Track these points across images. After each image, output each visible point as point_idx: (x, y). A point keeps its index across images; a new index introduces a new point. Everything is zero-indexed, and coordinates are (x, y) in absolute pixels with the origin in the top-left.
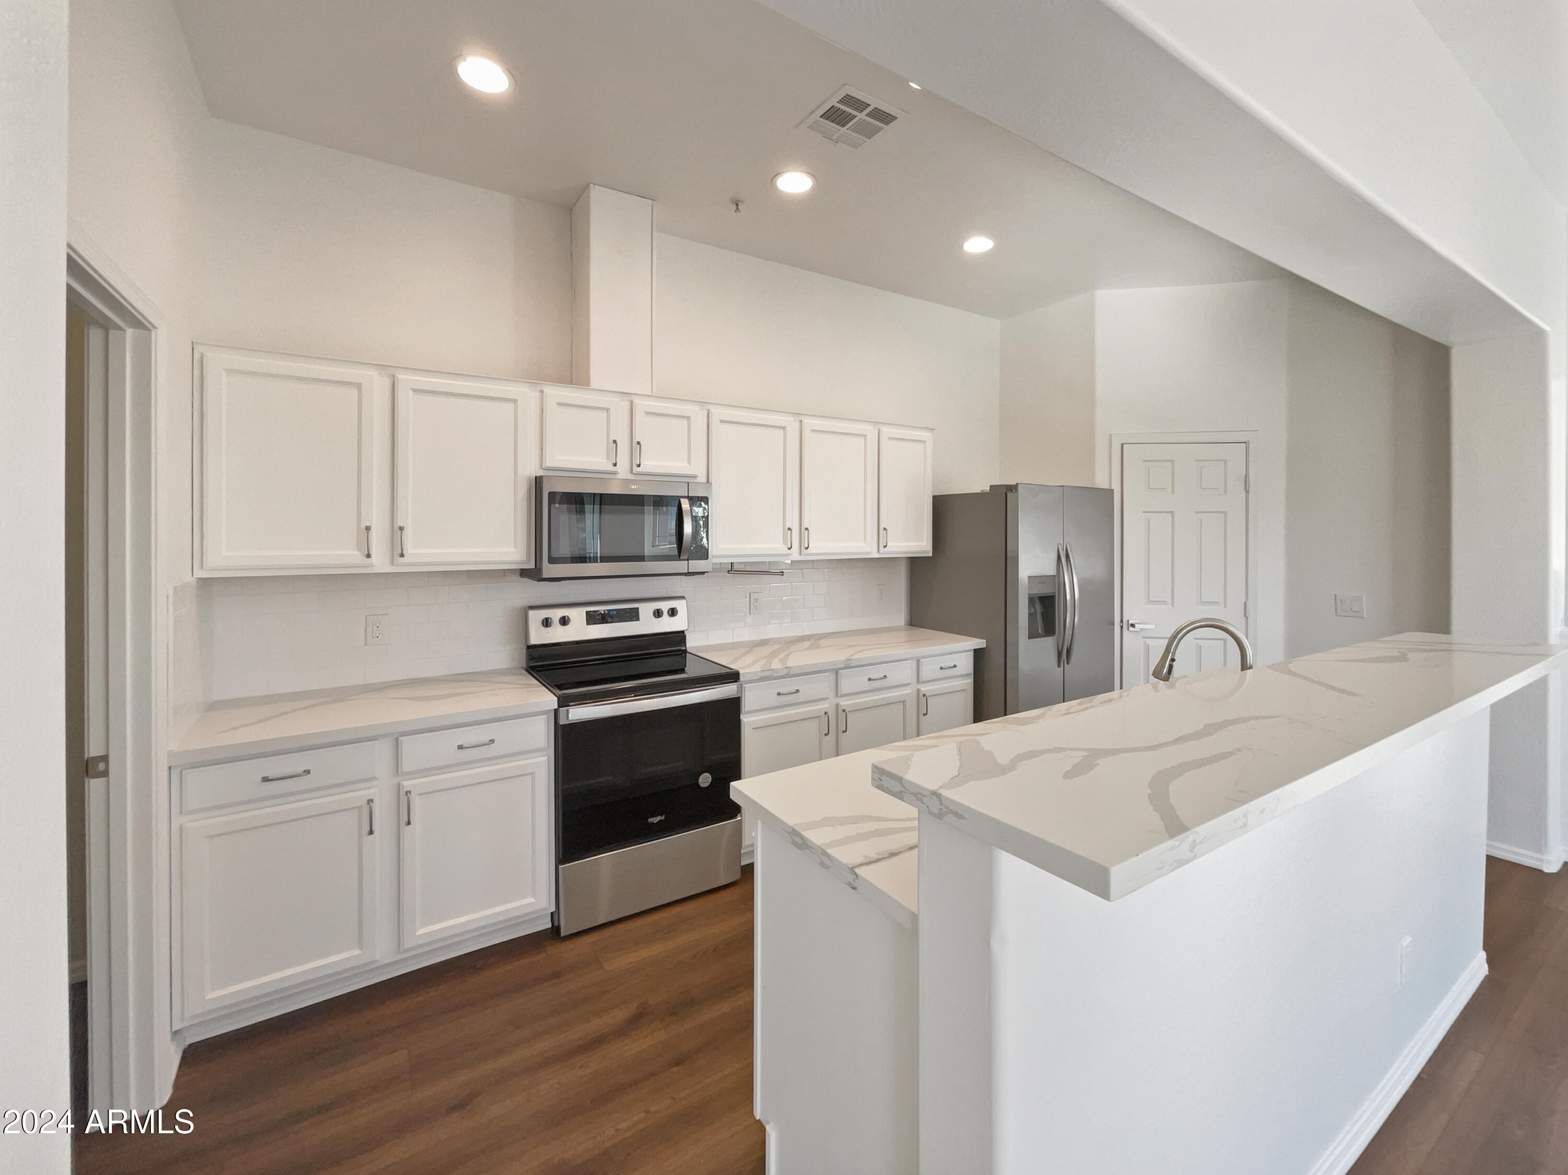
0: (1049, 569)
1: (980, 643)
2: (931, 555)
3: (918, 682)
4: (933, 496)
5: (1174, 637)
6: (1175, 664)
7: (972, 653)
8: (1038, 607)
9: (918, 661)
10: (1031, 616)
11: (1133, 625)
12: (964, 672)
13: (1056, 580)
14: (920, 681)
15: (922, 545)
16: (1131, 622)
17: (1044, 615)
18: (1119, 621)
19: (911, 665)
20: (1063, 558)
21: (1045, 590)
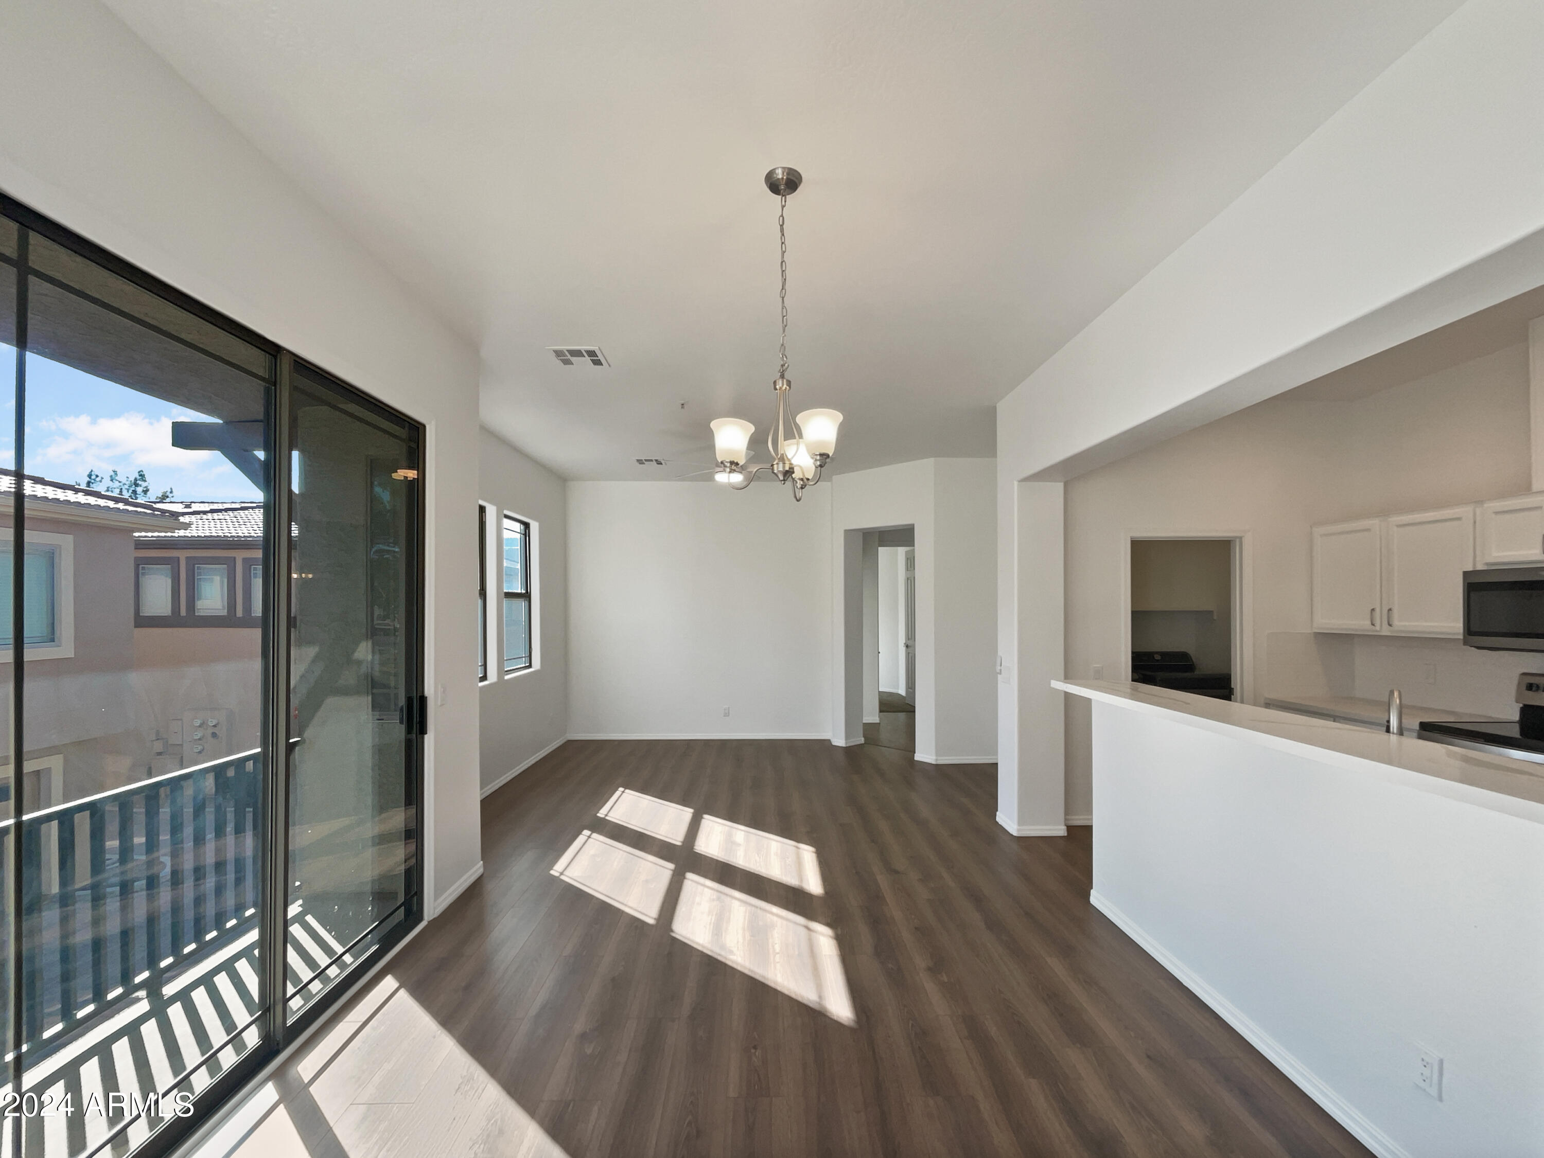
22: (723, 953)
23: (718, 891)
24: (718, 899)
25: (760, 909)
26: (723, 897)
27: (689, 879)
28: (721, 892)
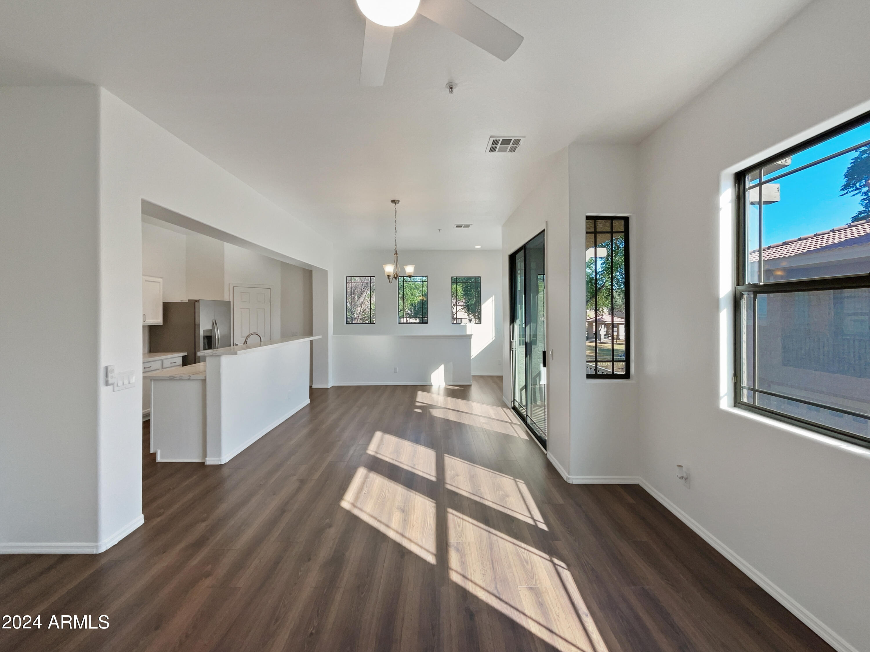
0: (209, 327)
1: (185, 354)
2: (162, 324)
3: (162, 368)
4: (163, 302)
5: (247, 337)
6: (247, 342)
7: (182, 357)
8: (206, 341)
9: (162, 361)
10: (204, 343)
11: (237, 345)
12: (179, 364)
13: (212, 331)
14: (163, 368)
15: (158, 320)
16: (236, 344)
17: (208, 343)
18: (233, 344)
19: (160, 362)
20: (214, 324)
21: (208, 334)
22: (412, 444)
23: (415, 469)
24: (414, 465)
25: (395, 460)
26: (412, 466)
27: (434, 476)
28: (413, 468)
